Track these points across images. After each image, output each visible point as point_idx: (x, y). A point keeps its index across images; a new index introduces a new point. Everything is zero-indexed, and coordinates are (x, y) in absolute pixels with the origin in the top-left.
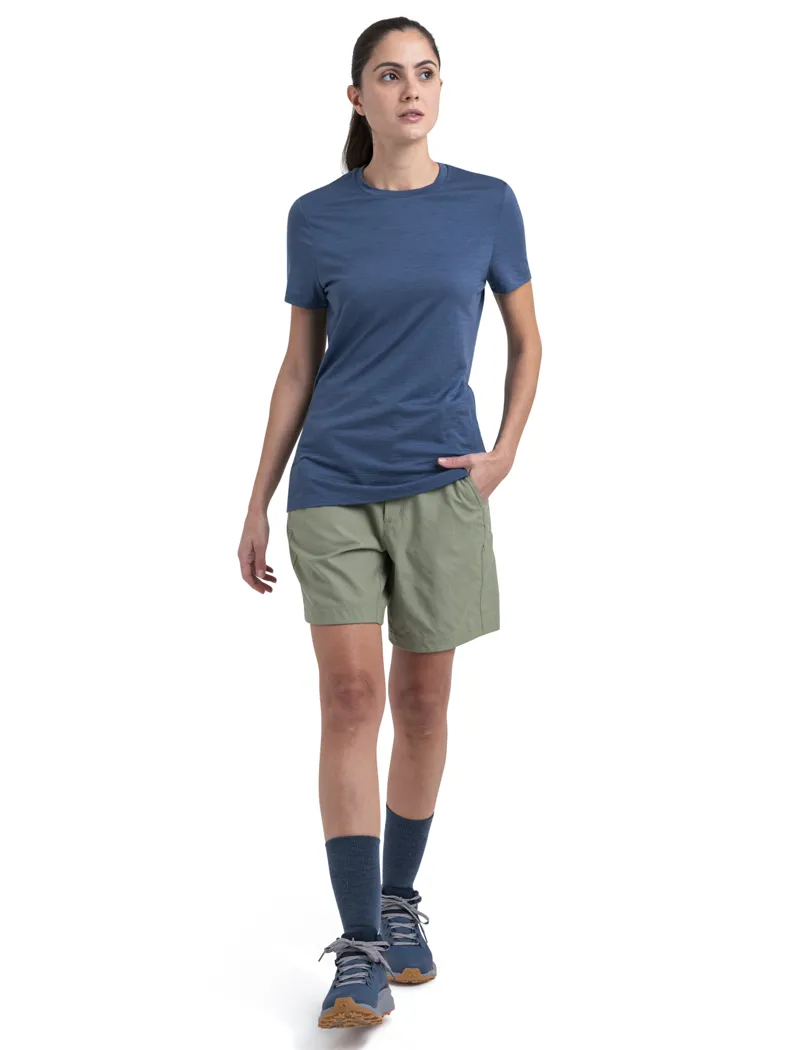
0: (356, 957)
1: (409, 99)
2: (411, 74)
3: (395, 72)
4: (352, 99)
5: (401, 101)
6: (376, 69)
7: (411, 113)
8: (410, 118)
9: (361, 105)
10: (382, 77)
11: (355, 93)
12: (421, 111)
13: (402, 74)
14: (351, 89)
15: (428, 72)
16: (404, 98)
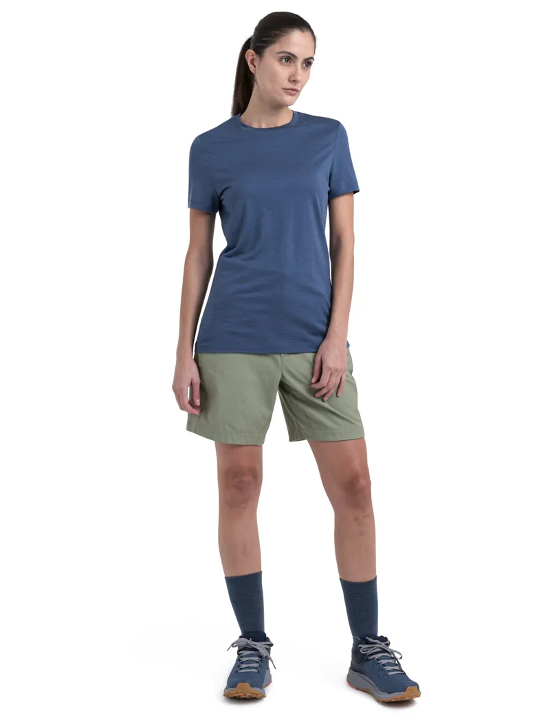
0: (252, 652)
1: (295, 82)
2: (299, 63)
3: (289, 58)
4: (249, 59)
5: (289, 81)
6: (278, 53)
7: (293, 90)
8: (290, 91)
9: (255, 66)
10: (281, 59)
11: (253, 55)
12: (299, 89)
13: (294, 62)
14: (250, 52)
15: (308, 62)
16: (291, 80)
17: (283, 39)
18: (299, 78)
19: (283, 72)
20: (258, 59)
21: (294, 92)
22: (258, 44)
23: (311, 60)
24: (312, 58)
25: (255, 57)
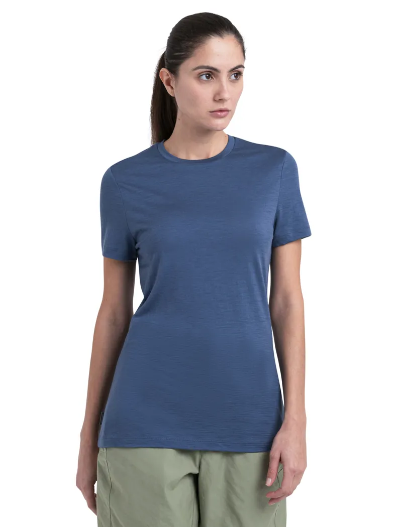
1: (221, 100)
2: (224, 77)
3: (211, 73)
4: (164, 79)
5: (214, 100)
6: (195, 69)
7: (221, 111)
8: (219, 114)
9: (172, 88)
10: (199, 76)
11: (168, 75)
12: (229, 108)
13: (217, 77)
14: (164, 71)
15: (237, 73)
16: (217, 98)
17: (198, 52)
18: (226, 95)
19: (205, 91)
20: (174, 78)
21: (224, 113)
22: (171, 61)
23: (240, 69)
24: (242, 66)
25: (170, 76)
